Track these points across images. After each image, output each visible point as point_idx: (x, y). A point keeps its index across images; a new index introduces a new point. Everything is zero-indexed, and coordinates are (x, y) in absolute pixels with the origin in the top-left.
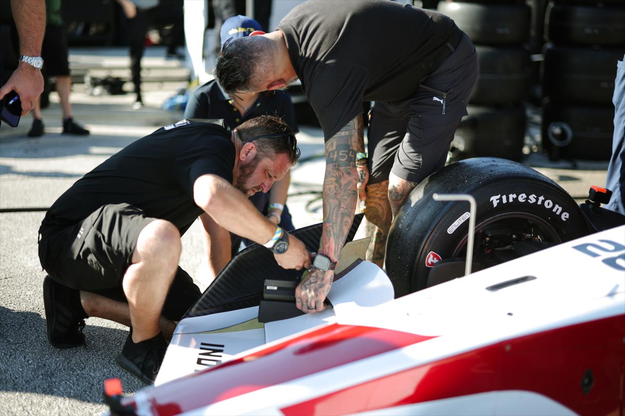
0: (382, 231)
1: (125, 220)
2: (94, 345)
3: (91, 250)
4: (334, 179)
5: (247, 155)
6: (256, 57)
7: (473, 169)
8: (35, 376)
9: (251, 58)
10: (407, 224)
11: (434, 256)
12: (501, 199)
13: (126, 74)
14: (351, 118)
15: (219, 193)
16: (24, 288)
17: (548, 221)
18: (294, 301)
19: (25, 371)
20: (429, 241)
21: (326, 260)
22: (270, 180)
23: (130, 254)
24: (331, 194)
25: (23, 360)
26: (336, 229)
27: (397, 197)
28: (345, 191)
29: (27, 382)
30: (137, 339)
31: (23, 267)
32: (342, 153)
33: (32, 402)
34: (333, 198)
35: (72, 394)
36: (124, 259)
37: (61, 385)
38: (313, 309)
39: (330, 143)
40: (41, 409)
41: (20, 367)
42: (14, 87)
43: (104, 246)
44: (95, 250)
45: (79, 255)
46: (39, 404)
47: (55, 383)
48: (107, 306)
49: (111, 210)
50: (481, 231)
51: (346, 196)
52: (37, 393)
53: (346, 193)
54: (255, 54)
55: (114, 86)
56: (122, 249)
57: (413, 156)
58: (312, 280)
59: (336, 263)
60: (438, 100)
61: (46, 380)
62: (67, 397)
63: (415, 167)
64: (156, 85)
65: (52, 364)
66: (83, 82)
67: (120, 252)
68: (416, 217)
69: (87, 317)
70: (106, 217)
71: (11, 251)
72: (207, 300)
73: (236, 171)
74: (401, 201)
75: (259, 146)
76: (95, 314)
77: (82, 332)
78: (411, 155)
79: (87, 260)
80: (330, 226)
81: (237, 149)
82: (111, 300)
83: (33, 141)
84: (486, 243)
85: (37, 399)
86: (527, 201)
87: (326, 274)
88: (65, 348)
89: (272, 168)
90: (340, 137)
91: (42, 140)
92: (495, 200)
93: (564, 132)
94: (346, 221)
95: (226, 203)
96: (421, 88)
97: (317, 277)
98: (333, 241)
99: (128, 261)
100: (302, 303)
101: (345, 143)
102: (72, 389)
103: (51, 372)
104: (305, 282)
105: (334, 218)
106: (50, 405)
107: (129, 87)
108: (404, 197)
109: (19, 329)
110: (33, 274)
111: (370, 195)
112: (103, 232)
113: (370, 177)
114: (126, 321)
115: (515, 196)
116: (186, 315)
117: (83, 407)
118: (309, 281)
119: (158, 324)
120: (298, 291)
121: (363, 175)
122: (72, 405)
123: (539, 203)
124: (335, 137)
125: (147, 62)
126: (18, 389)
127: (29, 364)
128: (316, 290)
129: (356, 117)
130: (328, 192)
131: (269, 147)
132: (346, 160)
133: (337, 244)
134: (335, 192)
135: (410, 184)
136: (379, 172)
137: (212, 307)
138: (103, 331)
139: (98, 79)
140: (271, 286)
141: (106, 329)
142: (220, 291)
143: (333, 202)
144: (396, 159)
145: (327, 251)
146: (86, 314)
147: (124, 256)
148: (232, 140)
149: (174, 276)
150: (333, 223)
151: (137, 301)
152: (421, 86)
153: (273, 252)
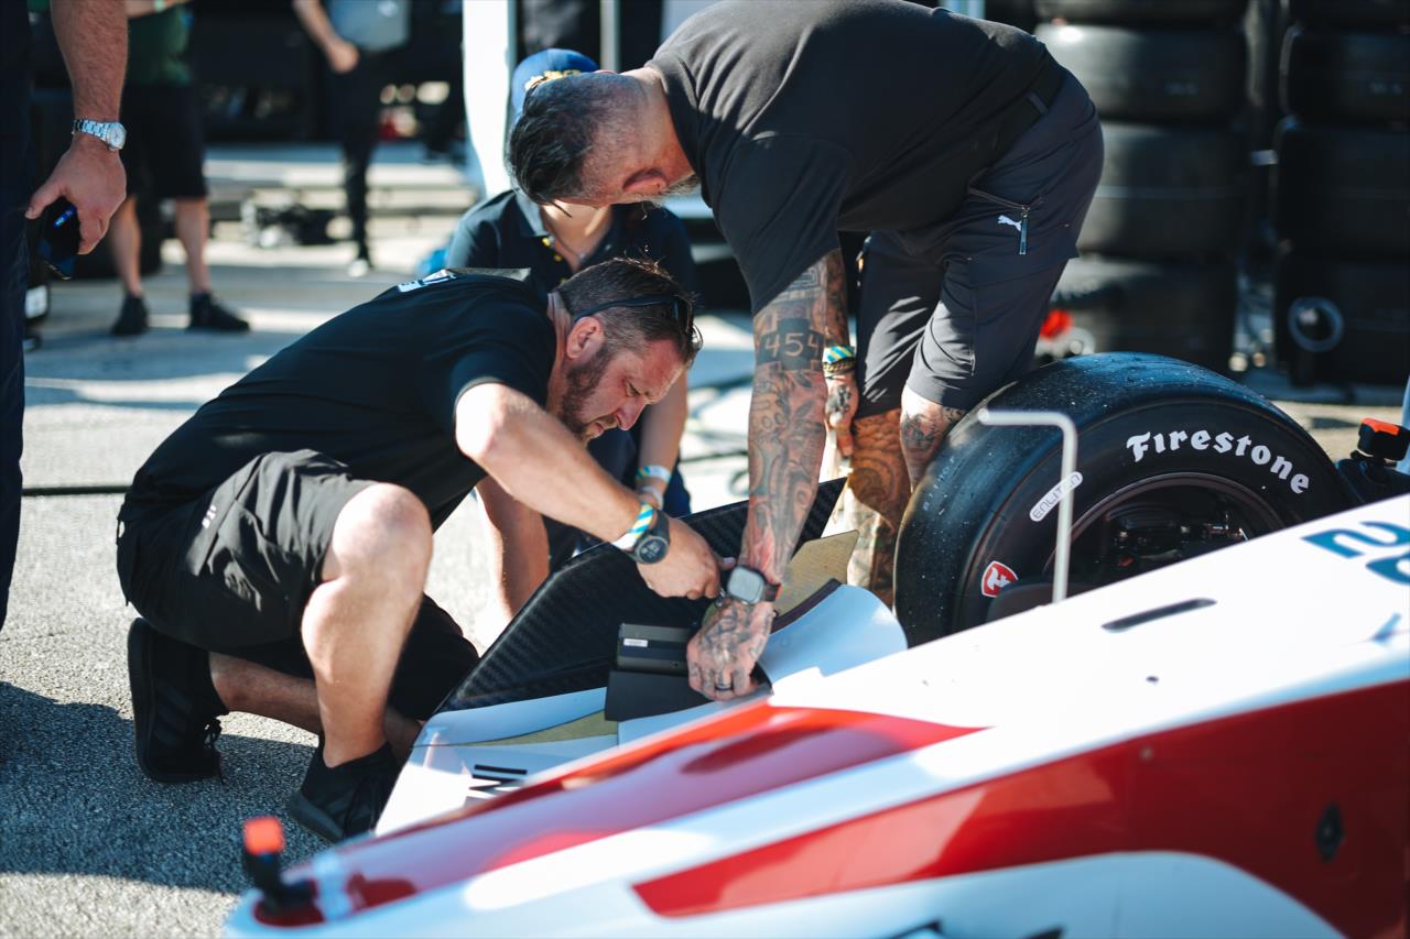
0: (889, 523)
1: (309, 486)
2: (241, 776)
3: (232, 553)
4: (773, 397)
5: (582, 346)
6: (597, 109)
7: (1090, 377)
8: (108, 841)
9: (586, 111)
10: (940, 502)
11: (1001, 572)
12: (1151, 443)
13: (335, 200)
14: (812, 261)
16: (88, 657)
17: (1260, 492)
18: (685, 674)
19: (86, 830)
20: (988, 537)
21: (755, 580)
22: (637, 401)
23: (317, 560)
24: (768, 431)
25: (82, 805)
26: (778, 510)
27: (919, 444)
28: (798, 423)
29: (89, 852)
30: (334, 758)
31: (90, 610)
32: (792, 338)
33: (97, 894)
34: (772, 440)
35: (187, 880)
36: (304, 572)
37: (164, 860)
38: (726, 690)
39: (764, 317)
40: (117, 910)
41: (75, 820)
42: (66, 190)
43: (262, 544)
44: (240, 552)
45: (205, 566)
46: (114, 899)
47: (150, 855)
48: (269, 686)
49: (275, 464)
50: (1108, 518)
51: (799, 435)
52: (111, 875)
53: (799, 429)
55: (308, 227)
56: (301, 549)
57: (955, 350)
58: (724, 623)
59: (778, 586)
60: (1010, 222)
61: (131, 848)
62: (177, 884)
63: (959, 374)
64: (401, 224)
65: (145, 815)
66: (237, 218)
67: (294, 556)
68: (960, 485)
69: (225, 713)
70: (266, 481)
71: (64, 577)
72: (490, 671)
73: (558, 381)
74: (930, 451)
75: (609, 326)
76: (243, 704)
77: (213, 746)
78: (949, 348)
79: (223, 577)
80: (764, 503)
81: (558, 332)
82: (278, 673)
83: (123, 346)
84: (1120, 543)
85: (110, 888)
86: (1210, 449)
87: (756, 610)
88: (176, 782)
89: (640, 375)
90: (787, 302)
91: (143, 343)
92: (1137, 444)
93: (1323, 318)
94: (801, 493)
96: (973, 195)
97: (735, 617)
98: (772, 536)
99: (313, 577)
100: (702, 677)
101: (798, 316)
102: (188, 868)
103: (143, 832)
104: (709, 628)
105: (773, 485)
106: (138, 901)
107: (340, 227)
108: (935, 443)
109: (75, 742)
110: (112, 626)
111: (862, 441)
112: (258, 512)
113: (862, 400)
114: (310, 722)
115: (1183, 436)
116: (443, 706)
117: (211, 907)
118: (716, 627)
119: (381, 722)
120: (694, 652)
121: (845, 396)
122: (186, 902)
123: (1240, 452)
124: (776, 304)
125: (380, 174)
126: (68, 868)
127: (96, 815)
128: (732, 648)
129: (824, 259)
130: (761, 426)
131: (631, 326)
132: (801, 355)
133: (780, 543)
134: (775, 426)
135: (949, 413)
136: (881, 390)
137: (501, 688)
138: (261, 748)
139: (273, 211)
140: (634, 639)
141: (269, 741)
142: (521, 652)
143: (770, 450)
144: (917, 359)
145: (758, 558)
146: (223, 706)
147: (304, 565)
148: (549, 314)
149: (416, 612)
150: (771, 497)
151: (334, 666)
152: (972, 191)
153: (634, 558)
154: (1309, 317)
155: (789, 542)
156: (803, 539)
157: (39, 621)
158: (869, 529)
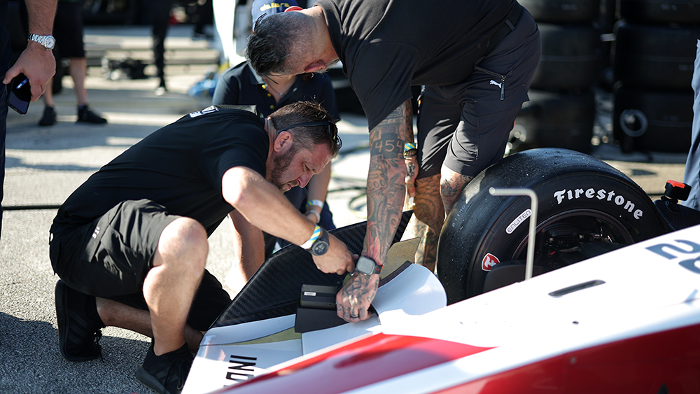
0: (433, 230)
1: (146, 218)
2: (112, 358)
3: (108, 252)
4: (379, 172)
5: (282, 145)
6: (292, 35)
7: (535, 161)
9: (286, 36)
10: (461, 223)
11: (492, 258)
12: (566, 194)
13: (148, 56)
14: (399, 105)
15: (250, 188)
16: (33, 296)
17: (619, 219)
18: (335, 309)
19: (35, 387)
20: (485, 241)
21: (371, 263)
22: (308, 173)
23: (151, 256)
24: (376, 189)
25: (32, 374)
26: (382, 229)
27: (450, 193)
28: (392, 185)
30: (159, 351)
31: (33, 271)
32: (389, 143)
34: (379, 194)
36: (145, 262)
38: (356, 318)
39: (375, 131)
41: (29, 382)
42: (23, 70)
43: (122, 247)
44: (112, 251)
45: (94, 257)
48: (126, 314)
49: (129, 207)
50: (544, 231)
51: (392, 191)
53: (392, 189)
54: (292, 32)
55: (134, 70)
56: (143, 250)
57: (468, 147)
58: (355, 284)
59: (381, 266)
60: (496, 84)
63: (470, 159)
64: (181, 68)
65: (64, 379)
66: (100, 66)
67: (140, 254)
68: (471, 215)
69: (104, 327)
70: (125, 215)
71: (19, 253)
72: (237, 307)
73: (270, 163)
74: (455, 197)
75: (295, 136)
76: (113, 323)
77: (98, 344)
78: (465, 146)
79: (103, 263)
80: (375, 225)
81: (270, 139)
82: (131, 308)
83: (44, 131)
84: (550, 244)
86: (595, 198)
87: (371, 278)
88: (79, 361)
89: (310, 160)
90: (386, 125)
91: (54, 130)
92: (559, 195)
93: (637, 121)
94: (393, 220)
95: (259, 199)
96: (477, 70)
97: (360, 281)
98: (379, 241)
99: (149, 264)
100: (344, 311)
101: (392, 132)
103: (64, 388)
104: (347, 288)
105: (379, 216)
107: (151, 70)
108: (457, 193)
109: (28, 341)
110: (44, 279)
111: (420, 190)
112: (121, 231)
113: (420, 169)
114: (147, 331)
115: (582, 191)
118: (351, 287)
119: (183, 334)
120: (339, 297)
121: (412, 168)
123: (609, 199)
124: (380, 126)
125: (170, 43)
127: (40, 379)
128: (359, 297)
129: (404, 103)
130: (373, 187)
131: (307, 136)
132: (393, 151)
133: (383, 245)
134: (380, 186)
135: (464, 178)
136: (430, 165)
137: (243, 316)
138: (121, 342)
139: (116, 61)
140: (309, 293)
141: (125, 339)
142: (252, 297)
143: (378, 198)
144: (449, 150)
145: (372, 252)
146: (103, 323)
147: (144, 258)
148: (265, 128)
149: (200, 281)
150: (379, 222)
151: (159, 308)
152: (477, 68)
153: (311, 253)
154: (630, 119)
155: (387, 244)
156: (394, 242)
157: (7, 276)
158: (423, 234)
